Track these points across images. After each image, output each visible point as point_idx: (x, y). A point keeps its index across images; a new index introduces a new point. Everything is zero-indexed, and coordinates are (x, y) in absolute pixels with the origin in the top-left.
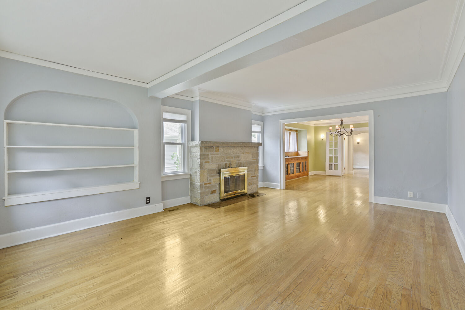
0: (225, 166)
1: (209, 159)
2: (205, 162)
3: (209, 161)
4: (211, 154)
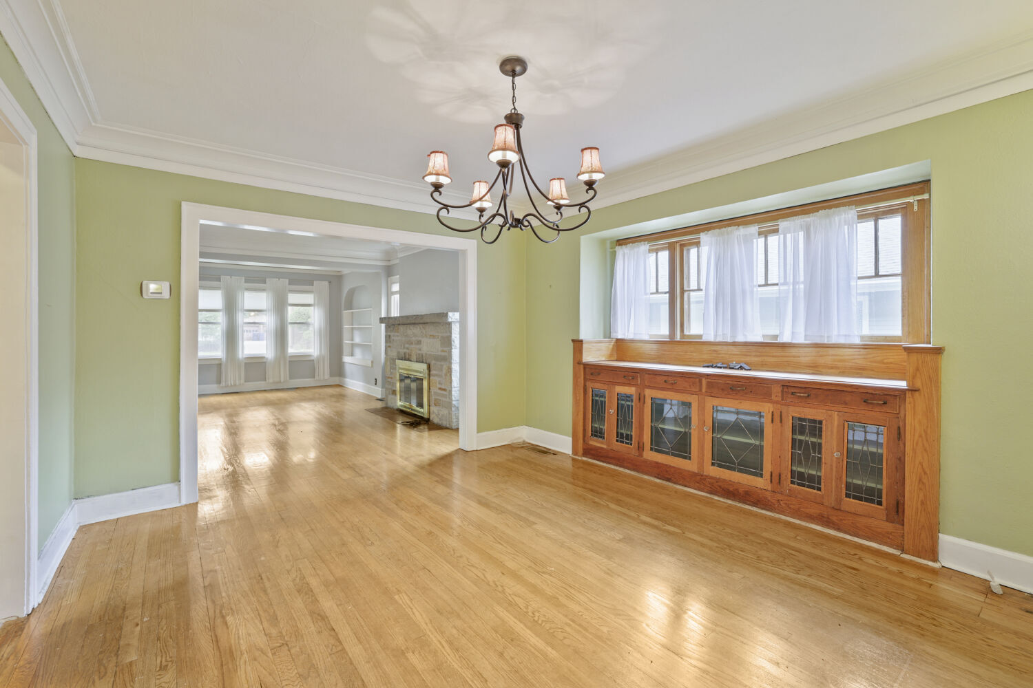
0: (402, 356)
1: (390, 342)
3: (391, 345)
4: (392, 336)
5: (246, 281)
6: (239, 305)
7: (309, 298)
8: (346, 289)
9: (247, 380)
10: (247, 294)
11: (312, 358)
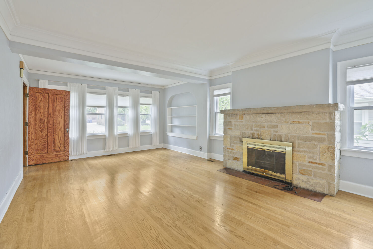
0: (251, 136)
1: (231, 126)
2: (228, 129)
3: (232, 128)
4: (234, 122)
5: (119, 90)
6: (115, 104)
7: (149, 101)
8: (168, 97)
9: (119, 147)
10: (119, 98)
11: (151, 134)
